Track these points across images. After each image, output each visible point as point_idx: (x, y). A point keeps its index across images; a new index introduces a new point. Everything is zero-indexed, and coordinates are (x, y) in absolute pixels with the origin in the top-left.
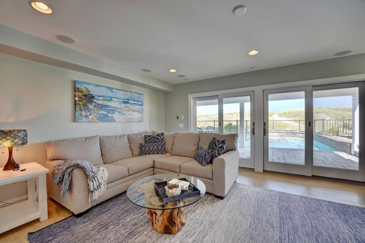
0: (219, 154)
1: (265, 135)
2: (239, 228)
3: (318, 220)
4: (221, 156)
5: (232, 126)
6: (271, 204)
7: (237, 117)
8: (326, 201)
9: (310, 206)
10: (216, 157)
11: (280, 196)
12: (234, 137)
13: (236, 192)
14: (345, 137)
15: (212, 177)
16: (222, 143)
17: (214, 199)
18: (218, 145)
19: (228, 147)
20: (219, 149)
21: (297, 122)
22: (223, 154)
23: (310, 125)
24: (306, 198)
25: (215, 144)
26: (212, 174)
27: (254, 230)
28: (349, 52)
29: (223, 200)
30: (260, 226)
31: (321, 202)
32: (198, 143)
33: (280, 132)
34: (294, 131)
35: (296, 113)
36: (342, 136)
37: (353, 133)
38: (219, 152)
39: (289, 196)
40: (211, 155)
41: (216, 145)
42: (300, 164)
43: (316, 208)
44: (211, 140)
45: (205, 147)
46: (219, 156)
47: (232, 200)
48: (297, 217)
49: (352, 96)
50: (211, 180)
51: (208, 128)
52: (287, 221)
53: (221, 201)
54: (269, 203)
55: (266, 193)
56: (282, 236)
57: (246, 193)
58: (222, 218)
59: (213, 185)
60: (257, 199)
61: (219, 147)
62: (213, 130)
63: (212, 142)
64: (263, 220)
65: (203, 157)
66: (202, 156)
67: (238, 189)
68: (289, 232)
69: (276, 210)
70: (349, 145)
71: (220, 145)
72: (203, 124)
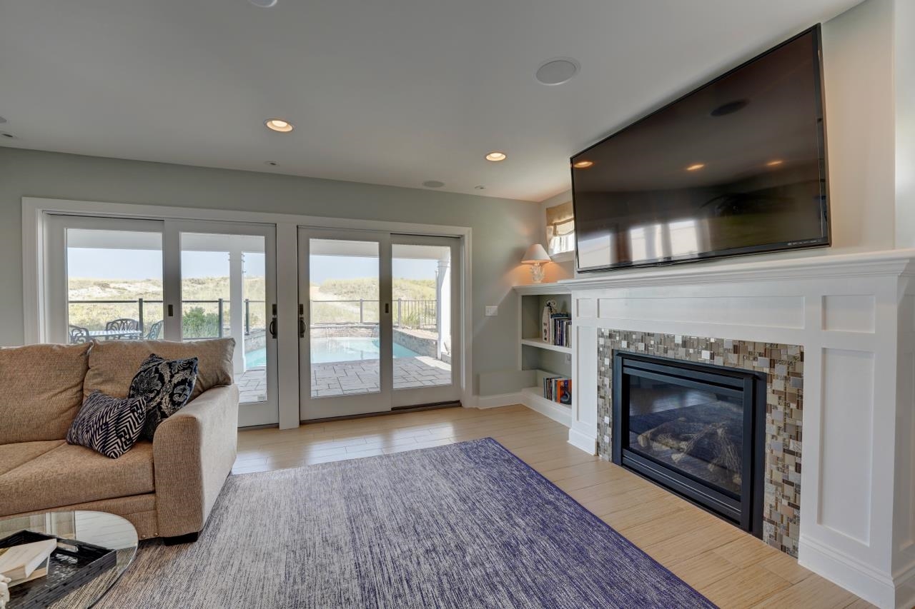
0: (176, 405)
1: (302, 336)
2: (258, 599)
3: (412, 491)
4: (184, 411)
5: (204, 316)
6: (328, 496)
7: (216, 290)
8: (417, 451)
9: (396, 470)
10: (164, 416)
11: (343, 471)
12: (222, 347)
13: (237, 501)
14: (427, 329)
15: (154, 484)
16: (184, 369)
17: (162, 554)
18: (172, 376)
19: (204, 379)
20: (174, 388)
21: (357, 305)
22: (188, 403)
23: (387, 311)
24: (388, 456)
25: (157, 375)
26: (150, 474)
27: (299, 580)
28: (441, 184)
29: (196, 543)
30: (310, 562)
31: (411, 455)
32: (78, 380)
33: (324, 328)
34: (352, 323)
35: (353, 285)
36: (425, 329)
37: (438, 324)
38: (176, 398)
39: (358, 464)
40: (143, 413)
41: (161, 378)
42: (370, 390)
43: (405, 470)
44: (139, 364)
45: (117, 388)
46: (175, 411)
47: (226, 530)
48: (379, 502)
49: (437, 261)
50: (150, 498)
51: (110, 325)
52: (363, 522)
53: (189, 549)
54: (323, 496)
55: (313, 475)
56: (359, 557)
57: (263, 493)
58: (202, 598)
59: (159, 510)
60: (294, 498)
61: (176, 382)
62: (137, 330)
63: (144, 371)
64: (314, 544)
65: (112, 428)
66: (106, 424)
67: (239, 491)
68: (370, 541)
69: (340, 505)
70: (434, 343)
71: (177, 376)
72: (88, 314)
